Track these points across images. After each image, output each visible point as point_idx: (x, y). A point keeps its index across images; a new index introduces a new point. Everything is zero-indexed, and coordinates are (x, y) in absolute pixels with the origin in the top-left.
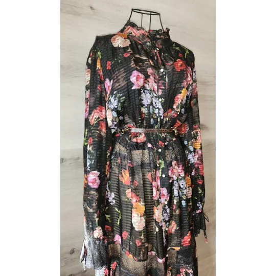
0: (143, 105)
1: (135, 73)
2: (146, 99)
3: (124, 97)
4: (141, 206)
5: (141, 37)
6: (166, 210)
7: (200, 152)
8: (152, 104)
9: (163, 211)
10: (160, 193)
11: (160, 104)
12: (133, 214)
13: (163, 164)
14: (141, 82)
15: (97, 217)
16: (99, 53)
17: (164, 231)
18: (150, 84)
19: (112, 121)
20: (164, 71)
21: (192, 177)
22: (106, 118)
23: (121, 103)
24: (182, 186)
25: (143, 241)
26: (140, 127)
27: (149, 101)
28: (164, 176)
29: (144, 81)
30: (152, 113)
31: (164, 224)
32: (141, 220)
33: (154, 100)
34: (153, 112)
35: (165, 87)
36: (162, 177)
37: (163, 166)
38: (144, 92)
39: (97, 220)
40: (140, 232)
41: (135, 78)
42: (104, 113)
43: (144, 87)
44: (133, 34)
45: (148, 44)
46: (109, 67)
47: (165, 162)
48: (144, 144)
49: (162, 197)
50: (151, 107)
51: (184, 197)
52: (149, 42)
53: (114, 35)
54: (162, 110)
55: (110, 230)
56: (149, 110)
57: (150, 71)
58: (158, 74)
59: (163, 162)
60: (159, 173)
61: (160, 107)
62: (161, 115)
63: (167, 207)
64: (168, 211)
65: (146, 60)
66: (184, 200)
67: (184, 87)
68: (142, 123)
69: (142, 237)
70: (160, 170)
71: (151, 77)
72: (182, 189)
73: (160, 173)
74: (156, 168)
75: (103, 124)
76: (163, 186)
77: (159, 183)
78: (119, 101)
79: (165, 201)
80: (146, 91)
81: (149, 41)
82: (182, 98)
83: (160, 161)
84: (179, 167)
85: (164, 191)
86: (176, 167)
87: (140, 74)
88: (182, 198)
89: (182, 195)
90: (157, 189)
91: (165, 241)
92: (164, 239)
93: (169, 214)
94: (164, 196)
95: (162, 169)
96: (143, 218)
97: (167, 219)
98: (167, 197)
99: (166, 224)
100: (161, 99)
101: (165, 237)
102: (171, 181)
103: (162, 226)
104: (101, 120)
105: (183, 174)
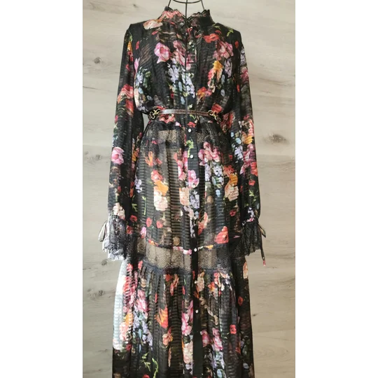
0: (172, 83)
1: (159, 45)
2: (174, 74)
3: (149, 72)
4: (164, 186)
5: (174, 18)
6: (194, 196)
7: (252, 147)
8: (180, 79)
9: (190, 196)
10: (187, 176)
11: (190, 80)
12: (155, 193)
13: (192, 145)
14: (166, 55)
15: (117, 192)
16: (131, 37)
17: (191, 219)
18: (177, 57)
19: (139, 99)
20: (192, 44)
21: (239, 176)
22: (134, 98)
23: (146, 78)
24: (216, 173)
25: (165, 224)
26: (170, 108)
27: (177, 77)
28: (192, 157)
29: (169, 54)
30: (181, 90)
31: (191, 211)
32: (163, 200)
33: (183, 76)
34: (183, 90)
35: (194, 60)
36: (189, 158)
37: (192, 147)
38: (171, 67)
39: (117, 195)
40: (161, 213)
41: (158, 50)
42: (131, 93)
43: (170, 61)
44: (167, 17)
45: (182, 24)
46: (137, 47)
47: (195, 143)
48: (173, 123)
49: (189, 180)
50: (180, 83)
51: (219, 186)
54: (193, 87)
55: (136, 220)
56: (178, 87)
57: (175, 44)
58: (186, 47)
59: (193, 143)
60: (187, 155)
61: (190, 83)
62: (192, 93)
63: (195, 193)
64: (197, 197)
65: (173, 35)
66: (219, 189)
67: (215, 59)
68: (172, 102)
69: (164, 219)
70: (189, 151)
71: (177, 50)
72: (217, 176)
73: (189, 154)
74: (184, 148)
75: (130, 104)
76: (190, 168)
77: (186, 165)
78: (144, 77)
79: (193, 183)
80: (173, 66)
81: (183, 21)
82: (215, 71)
83: (189, 141)
84: (213, 151)
85: (193, 174)
86: (209, 149)
87: (164, 47)
88: (216, 186)
89: (217, 183)
90: (184, 169)
91: (192, 231)
92: (191, 229)
93: (198, 201)
94: (192, 179)
95: (191, 149)
96: (165, 198)
97: (196, 207)
98: (196, 182)
99: (194, 212)
100: (190, 75)
101: (191, 227)
102: (201, 164)
103: (188, 212)
104: (128, 99)
105: (218, 160)
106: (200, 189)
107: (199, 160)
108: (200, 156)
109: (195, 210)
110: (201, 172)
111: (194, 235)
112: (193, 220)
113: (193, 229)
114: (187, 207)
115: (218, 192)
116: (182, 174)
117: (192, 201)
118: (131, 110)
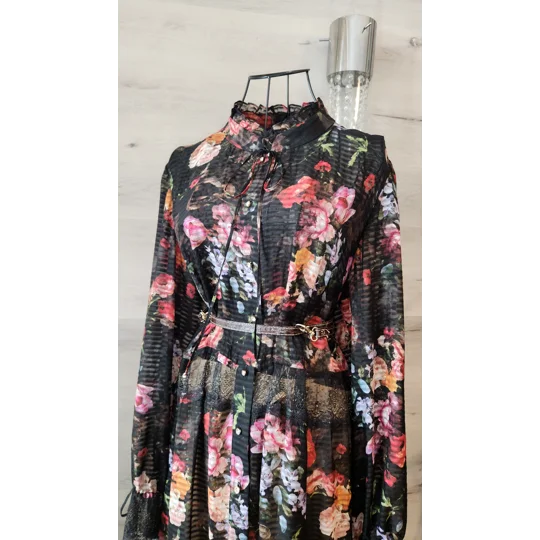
2: (218, 263)
5: (242, 135)
6: (238, 505)
7: (396, 402)
8: (233, 272)
9: (230, 504)
10: (230, 464)
11: (251, 274)
13: (243, 406)
14: (199, 234)
16: (171, 180)
18: (221, 235)
27: (226, 269)
28: (238, 432)
29: (205, 232)
30: (237, 291)
31: (230, 531)
33: (239, 267)
34: (240, 289)
35: (255, 238)
36: (235, 431)
37: (241, 409)
38: (212, 251)
44: (231, 132)
45: (253, 147)
49: (231, 473)
50: (233, 280)
52: (255, 143)
53: (200, 143)
54: (256, 286)
56: (229, 287)
57: (217, 211)
59: (244, 401)
61: (252, 279)
62: (256, 296)
63: (240, 501)
64: (244, 510)
65: (218, 190)
70: (236, 416)
71: (220, 223)
73: (235, 422)
74: (229, 409)
75: (167, 306)
76: (236, 452)
77: (229, 442)
79: (238, 480)
80: (215, 250)
81: (256, 140)
83: (240, 396)
85: (239, 465)
90: (222, 453)
93: (246, 517)
94: (237, 473)
95: (240, 414)
96: (182, 504)
97: (240, 526)
98: (244, 481)
99: (238, 534)
100: (250, 265)
102: (254, 450)
103: (225, 532)
104: (162, 299)
105: (291, 455)
106: (251, 495)
107: (251, 443)
108: (255, 433)
109: (238, 531)
110: (253, 465)
114: (223, 522)
115: (283, 523)
116: (218, 463)
117: (233, 512)
118: (167, 316)
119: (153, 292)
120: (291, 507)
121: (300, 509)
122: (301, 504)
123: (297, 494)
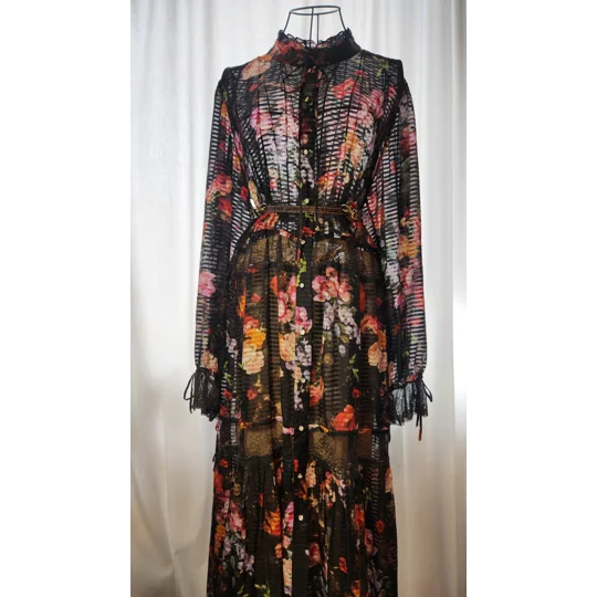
4: (261, 333)
5: (289, 54)
6: (303, 346)
7: (417, 263)
9: (296, 347)
10: (295, 315)
11: (307, 161)
13: (304, 266)
17: (297, 381)
20: (310, 101)
22: (232, 194)
25: (259, 390)
28: (302, 285)
30: (293, 176)
31: (297, 370)
32: (258, 355)
34: (297, 176)
36: (298, 288)
37: (303, 269)
42: (228, 185)
47: (309, 264)
49: (296, 322)
50: (290, 166)
54: (312, 171)
59: (305, 263)
60: (295, 282)
61: (308, 166)
62: (310, 180)
63: (305, 342)
64: (308, 349)
70: (299, 276)
73: (298, 281)
74: (291, 272)
76: (300, 304)
77: (294, 298)
79: (303, 326)
83: (302, 261)
85: (303, 313)
86: (335, 279)
90: (288, 306)
91: (297, 400)
92: (296, 397)
93: (310, 355)
94: (302, 321)
95: (302, 274)
96: (260, 353)
97: (305, 364)
98: (308, 325)
99: (303, 371)
100: (306, 152)
101: (296, 393)
102: (316, 299)
103: (292, 372)
104: (222, 197)
105: (346, 298)
106: (314, 335)
107: (313, 293)
108: (316, 285)
109: (303, 369)
110: (316, 311)
111: (301, 406)
112: (300, 384)
113: (299, 396)
114: (291, 363)
115: (342, 350)
116: (286, 313)
117: (299, 354)
118: (227, 212)
119: (214, 190)
120: (348, 336)
121: (355, 339)
122: (355, 335)
123: (352, 326)
